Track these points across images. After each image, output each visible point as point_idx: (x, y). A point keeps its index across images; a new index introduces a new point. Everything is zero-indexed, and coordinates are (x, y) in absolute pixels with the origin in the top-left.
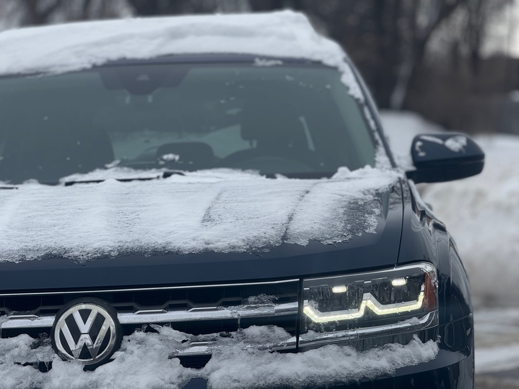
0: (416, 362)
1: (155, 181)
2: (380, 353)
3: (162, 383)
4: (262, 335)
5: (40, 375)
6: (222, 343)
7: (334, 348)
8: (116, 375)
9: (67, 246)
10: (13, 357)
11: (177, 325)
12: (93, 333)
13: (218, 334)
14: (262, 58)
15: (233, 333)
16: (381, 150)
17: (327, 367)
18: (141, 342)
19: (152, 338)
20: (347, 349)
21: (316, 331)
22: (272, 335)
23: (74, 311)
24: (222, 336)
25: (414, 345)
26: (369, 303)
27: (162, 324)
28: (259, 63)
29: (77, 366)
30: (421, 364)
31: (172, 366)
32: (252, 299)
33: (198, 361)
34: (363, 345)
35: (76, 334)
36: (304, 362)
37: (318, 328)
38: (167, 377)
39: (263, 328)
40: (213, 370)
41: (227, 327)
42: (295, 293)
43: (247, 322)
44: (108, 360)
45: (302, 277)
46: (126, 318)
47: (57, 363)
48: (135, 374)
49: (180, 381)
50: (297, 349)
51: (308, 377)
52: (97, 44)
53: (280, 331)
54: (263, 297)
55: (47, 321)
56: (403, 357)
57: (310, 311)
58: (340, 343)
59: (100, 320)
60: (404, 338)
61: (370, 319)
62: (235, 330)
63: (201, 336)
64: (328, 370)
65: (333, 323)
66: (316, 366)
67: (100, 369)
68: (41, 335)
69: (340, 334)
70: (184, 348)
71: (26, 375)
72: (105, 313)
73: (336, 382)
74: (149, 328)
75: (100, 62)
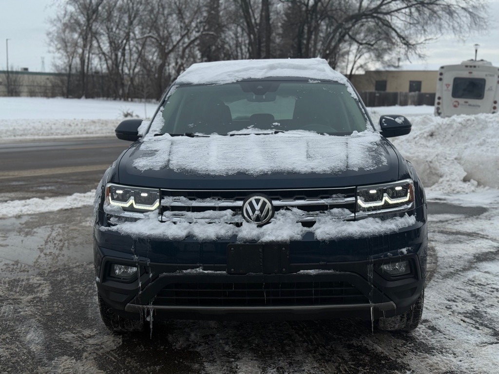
0: (407, 226)
1: (271, 135)
2: (391, 221)
3: (294, 234)
4: (339, 213)
5: (237, 229)
6: (321, 216)
7: (371, 219)
8: (272, 230)
9: (247, 169)
10: (224, 220)
11: (300, 207)
12: (261, 210)
13: (319, 212)
14: (312, 79)
15: (326, 212)
16: (369, 122)
17: (369, 228)
18: (283, 215)
19: (288, 213)
20: (377, 219)
21: (363, 211)
22: (344, 213)
23: (253, 199)
24: (320, 212)
25: (406, 218)
26: (386, 198)
27: (293, 206)
28: (311, 82)
29: (254, 225)
30: (409, 226)
31: (298, 226)
32: (334, 196)
33: (310, 224)
34: (383, 217)
35: (254, 210)
36: (358, 226)
37: (364, 210)
38: (296, 232)
39: (340, 210)
40: (317, 229)
41: (323, 208)
42: (353, 193)
43: (333, 206)
44: (268, 222)
45: (357, 186)
46: (276, 203)
47: (245, 223)
48: (281, 229)
49: (302, 233)
50: (355, 220)
51: (361, 233)
52: (238, 71)
53: (347, 211)
54: (340, 195)
55: (239, 203)
56: (401, 223)
57: (360, 202)
58: (374, 216)
59: (264, 204)
60: (402, 214)
61: (387, 206)
62: (327, 210)
63: (311, 213)
64: (369, 229)
65: (371, 207)
66: (364, 228)
67: (265, 227)
68: (237, 210)
69: (374, 212)
70: (303, 218)
71: (230, 228)
72: (267, 201)
73: (373, 235)
74: (287, 208)
75: (240, 80)
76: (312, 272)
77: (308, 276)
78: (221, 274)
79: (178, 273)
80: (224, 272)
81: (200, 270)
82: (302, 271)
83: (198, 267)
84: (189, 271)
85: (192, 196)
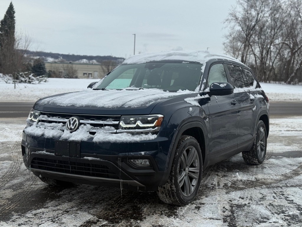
0: (148, 139)
2: (138, 136)
3: (84, 138)
4: (108, 129)
6: (100, 130)
7: (125, 134)
8: (75, 134)
9: (75, 103)
10: (58, 128)
11: (91, 124)
12: (73, 124)
14: (185, 61)
15: (102, 127)
17: (122, 138)
18: (83, 127)
19: (85, 127)
20: (129, 134)
21: (122, 129)
22: (110, 129)
23: (71, 119)
24: (100, 128)
25: (149, 135)
26: (139, 123)
27: (88, 124)
28: (183, 62)
29: (69, 131)
30: (149, 140)
31: (87, 134)
32: (108, 119)
33: (93, 133)
34: (133, 134)
35: (70, 124)
36: (116, 136)
37: (123, 128)
38: (85, 136)
39: (109, 127)
40: (96, 136)
42: (118, 119)
43: (106, 125)
45: (121, 115)
46: (81, 121)
47: (65, 130)
48: (79, 135)
49: (88, 138)
50: (116, 133)
51: (115, 140)
53: (113, 128)
54: (111, 119)
55: (66, 120)
56: (144, 138)
57: (122, 124)
58: (128, 133)
60: (147, 133)
61: (138, 127)
62: (103, 127)
63: (96, 127)
64: (122, 139)
65: (127, 127)
66: (119, 138)
67: (73, 133)
68: (64, 123)
69: (128, 130)
70: (91, 130)
71: (60, 132)
72: (77, 120)
73: (122, 142)
74: (85, 124)
76: (90, 158)
77: (88, 160)
78: (52, 155)
79: (37, 153)
80: (54, 154)
81: (44, 152)
82: (85, 157)
83: (44, 150)
84: (41, 152)
85: (49, 115)
